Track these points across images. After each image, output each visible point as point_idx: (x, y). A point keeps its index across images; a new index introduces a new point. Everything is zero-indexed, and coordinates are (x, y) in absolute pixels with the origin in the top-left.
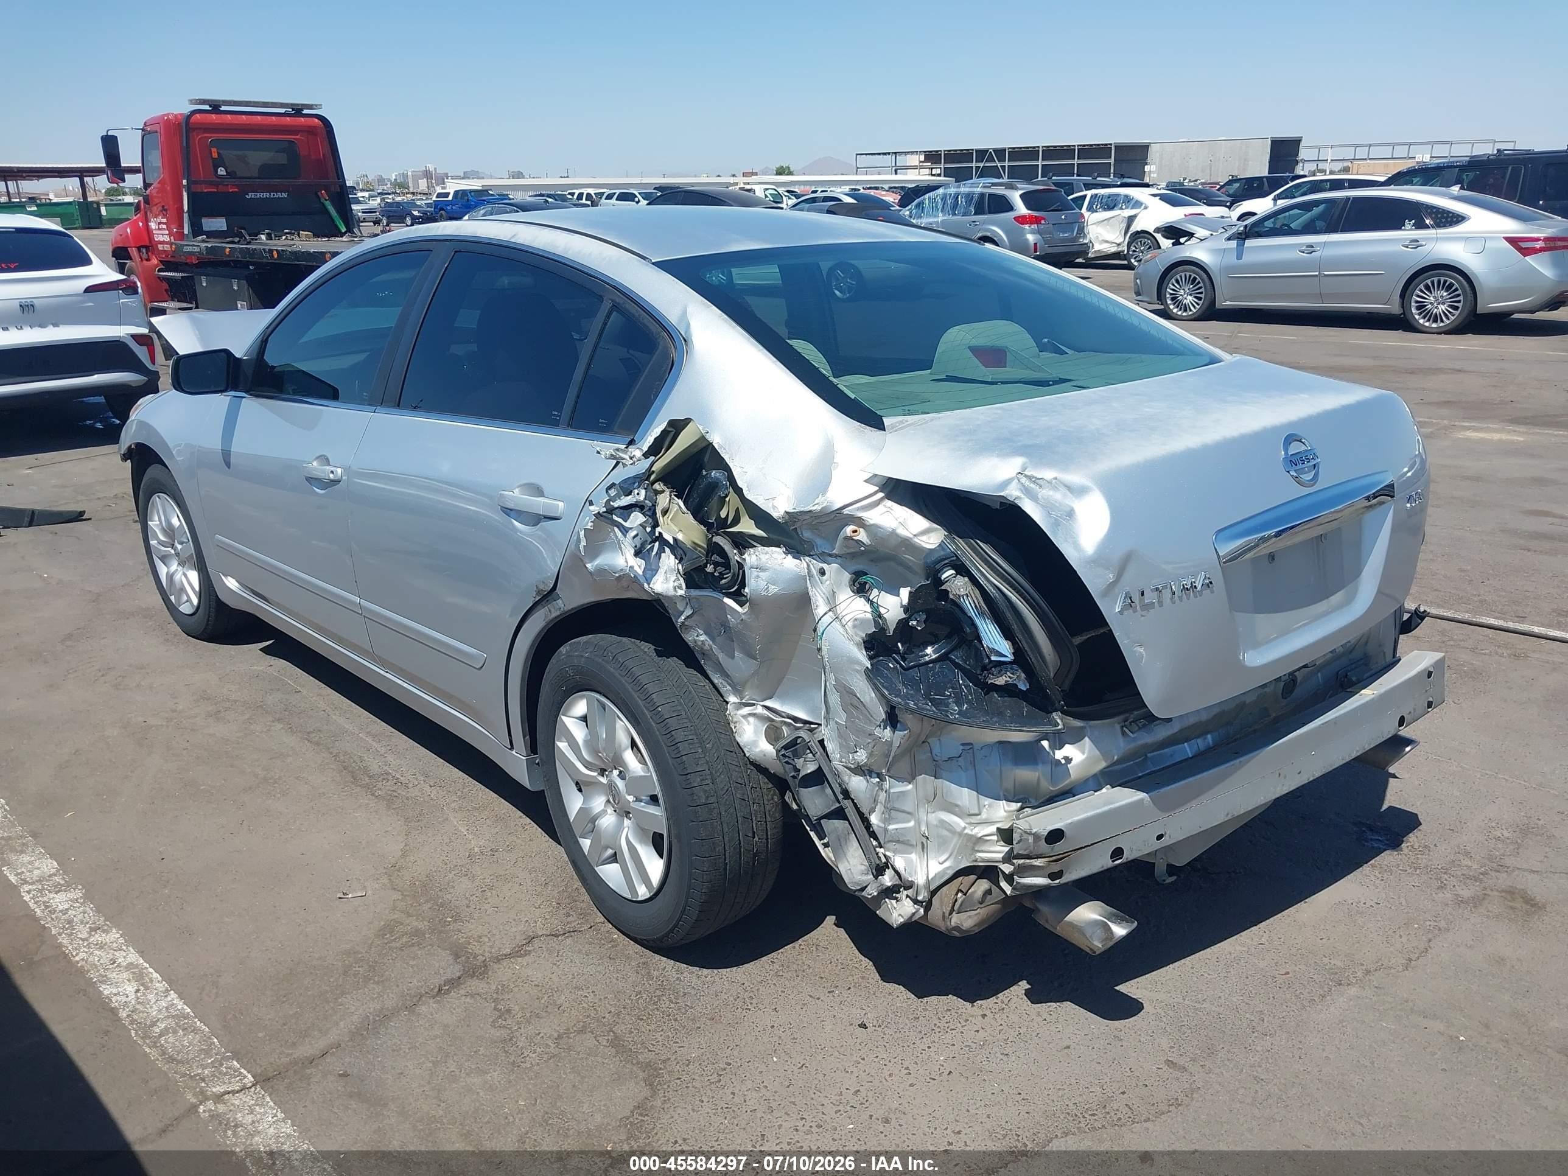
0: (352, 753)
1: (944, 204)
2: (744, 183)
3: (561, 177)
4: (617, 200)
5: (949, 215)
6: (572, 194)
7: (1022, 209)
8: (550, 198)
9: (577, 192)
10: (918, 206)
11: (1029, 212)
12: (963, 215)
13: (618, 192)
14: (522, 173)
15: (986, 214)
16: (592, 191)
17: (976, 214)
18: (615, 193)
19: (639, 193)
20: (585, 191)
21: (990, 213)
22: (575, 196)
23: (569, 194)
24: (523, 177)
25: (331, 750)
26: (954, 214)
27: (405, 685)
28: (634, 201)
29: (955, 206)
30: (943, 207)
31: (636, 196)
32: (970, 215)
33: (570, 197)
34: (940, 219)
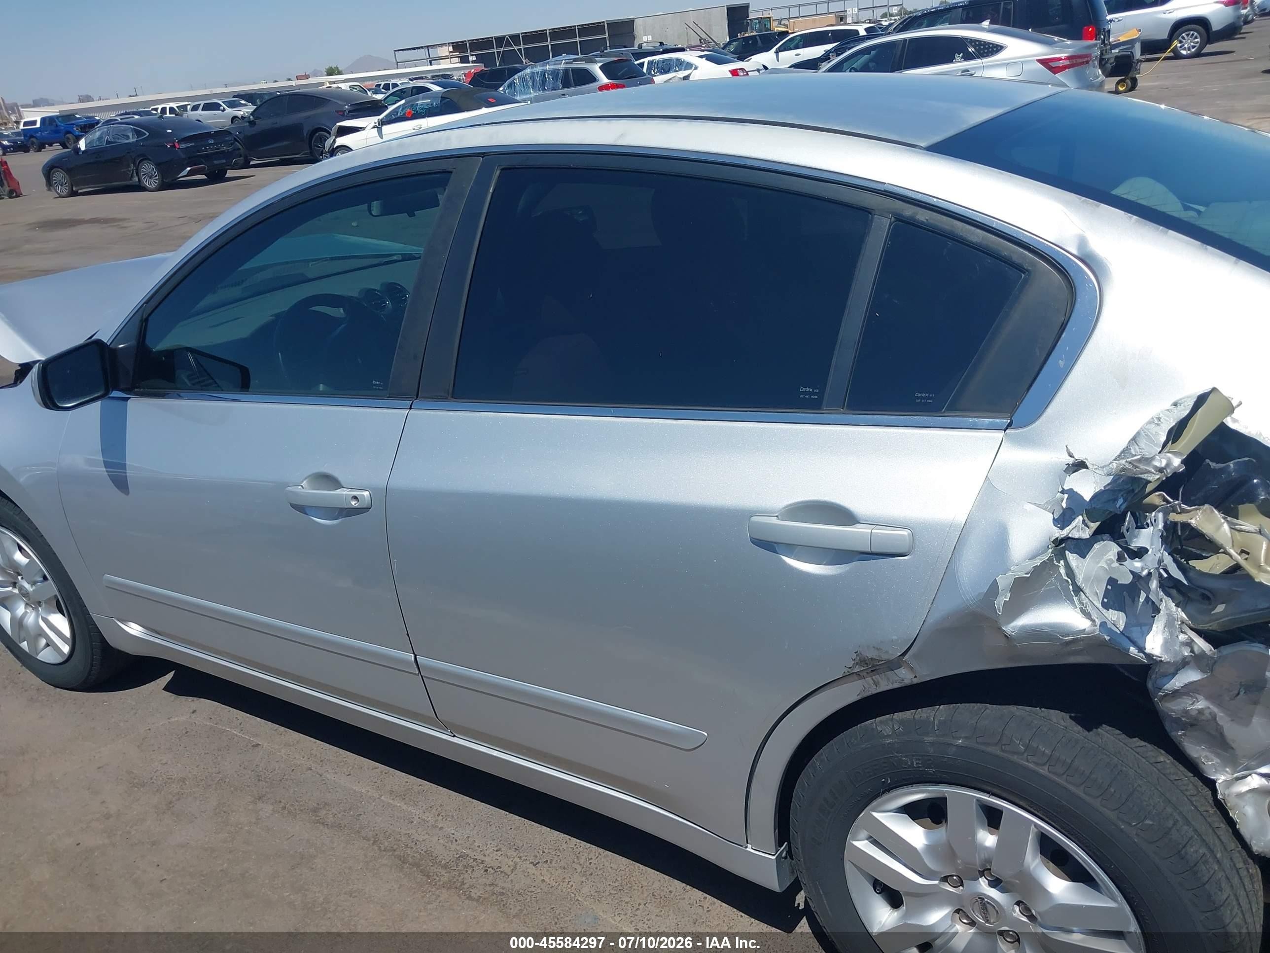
0: (394, 831)
1: (533, 81)
2: (330, 83)
3: (130, 96)
4: (202, 110)
5: (540, 91)
6: (156, 109)
7: (604, 80)
8: (136, 115)
9: (160, 107)
10: (510, 86)
11: (610, 81)
12: (552, 90)
13: (202, 103)
14: (90, 97)
15: (573, 87)
16: (174, 105)
17: (563, 87)
18: (200, 104)
19: (223, 102)
20: (168, 106)
21: (576, 85)
22: (159, 111)
23: (153, 109)
24: (93, 100)
25: (363, 834)
26: (544, 90)
27: (495, 753)
28: (219, 110)
29: (544, 81)
30: (533, 84)
31: (221, 106)
32: (559, 89)
33: (154, 112)
34: (532, 95)
